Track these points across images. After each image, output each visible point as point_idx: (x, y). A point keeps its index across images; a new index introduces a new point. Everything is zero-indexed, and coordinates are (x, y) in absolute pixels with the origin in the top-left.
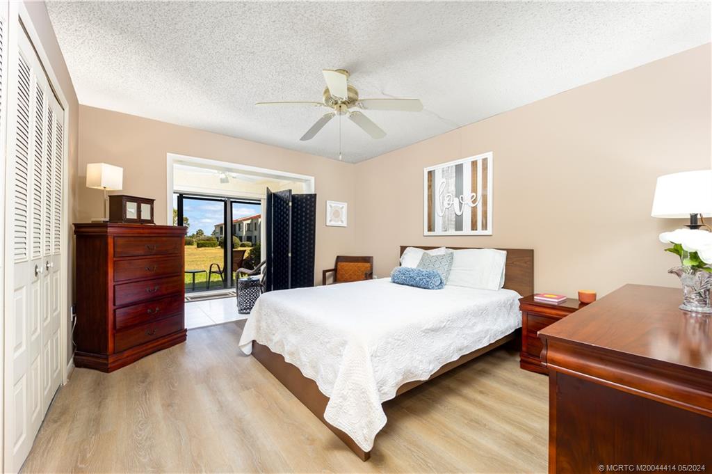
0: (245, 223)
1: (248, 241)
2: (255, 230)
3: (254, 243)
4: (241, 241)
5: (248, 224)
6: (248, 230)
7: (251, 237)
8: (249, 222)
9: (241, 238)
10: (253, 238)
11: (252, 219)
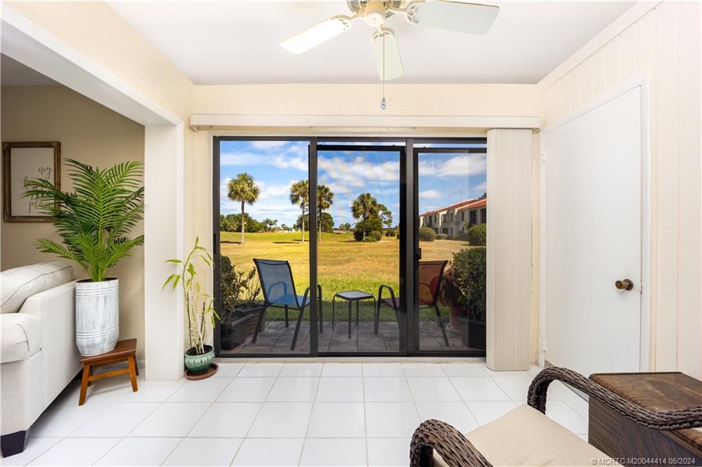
0: (441, 214)
1: (444, 233)
2: (452, 220)
3: (450, 235)
4: (437, 232)
5: (444, 215)
6: (444, 221)
7: (447, 229)
8: (445, 213)
9: (436, 230)
10: (449, 230)
11: (448, 209)
